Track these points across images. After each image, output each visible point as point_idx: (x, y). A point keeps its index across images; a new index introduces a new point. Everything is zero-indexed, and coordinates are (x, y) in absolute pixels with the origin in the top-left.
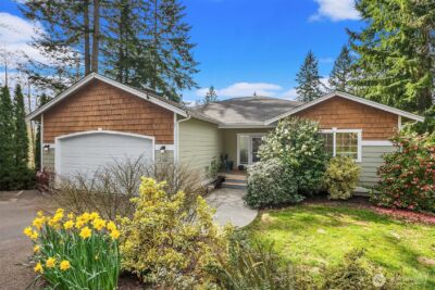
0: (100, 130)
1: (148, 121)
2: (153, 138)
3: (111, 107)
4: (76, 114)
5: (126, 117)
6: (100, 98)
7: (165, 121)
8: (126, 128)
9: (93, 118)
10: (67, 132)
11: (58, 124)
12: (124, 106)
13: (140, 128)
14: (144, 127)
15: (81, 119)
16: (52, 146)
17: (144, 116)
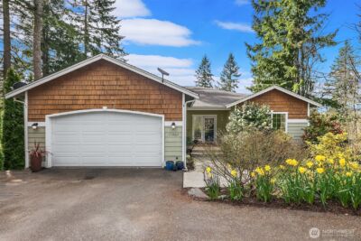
0: (105, 108)
1: (157, 102)
2: (163, 116)
3: (118, 88)
4: (74, 93)
5: (134, 97)
6: (105, 78)
7: (174, 102)
8: (134, 107)
9: (96, 97)
10: (61, 110)
11: (50, 102)
12: (132, 87)
13: (149, 107)
14: (153, 107)
15: (81, 97)
16: (41, 124)
17: (153, 97)
